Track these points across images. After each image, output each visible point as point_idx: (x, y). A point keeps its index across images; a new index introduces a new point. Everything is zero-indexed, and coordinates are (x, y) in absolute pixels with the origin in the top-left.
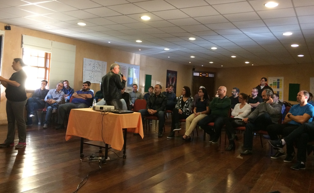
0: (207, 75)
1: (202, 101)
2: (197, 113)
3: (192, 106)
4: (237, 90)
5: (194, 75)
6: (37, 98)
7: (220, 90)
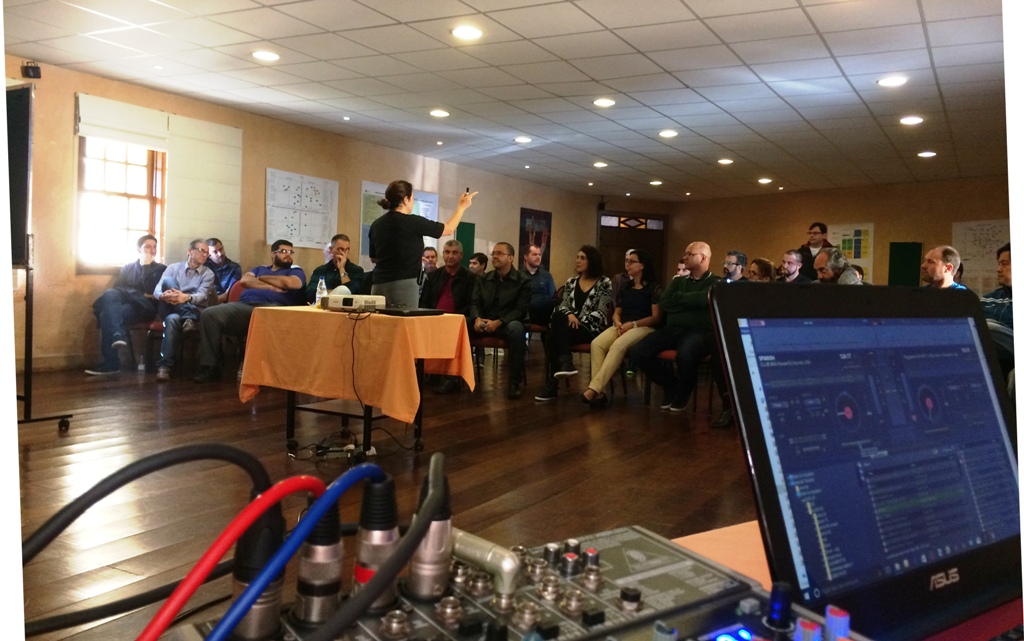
0: (642, 223)
1: (639, 287)
2: (623, 323)
3: (608, 305)
4: (739, 258)
5: (602, 224)
6: (131, 291)
7: (690, 254)
